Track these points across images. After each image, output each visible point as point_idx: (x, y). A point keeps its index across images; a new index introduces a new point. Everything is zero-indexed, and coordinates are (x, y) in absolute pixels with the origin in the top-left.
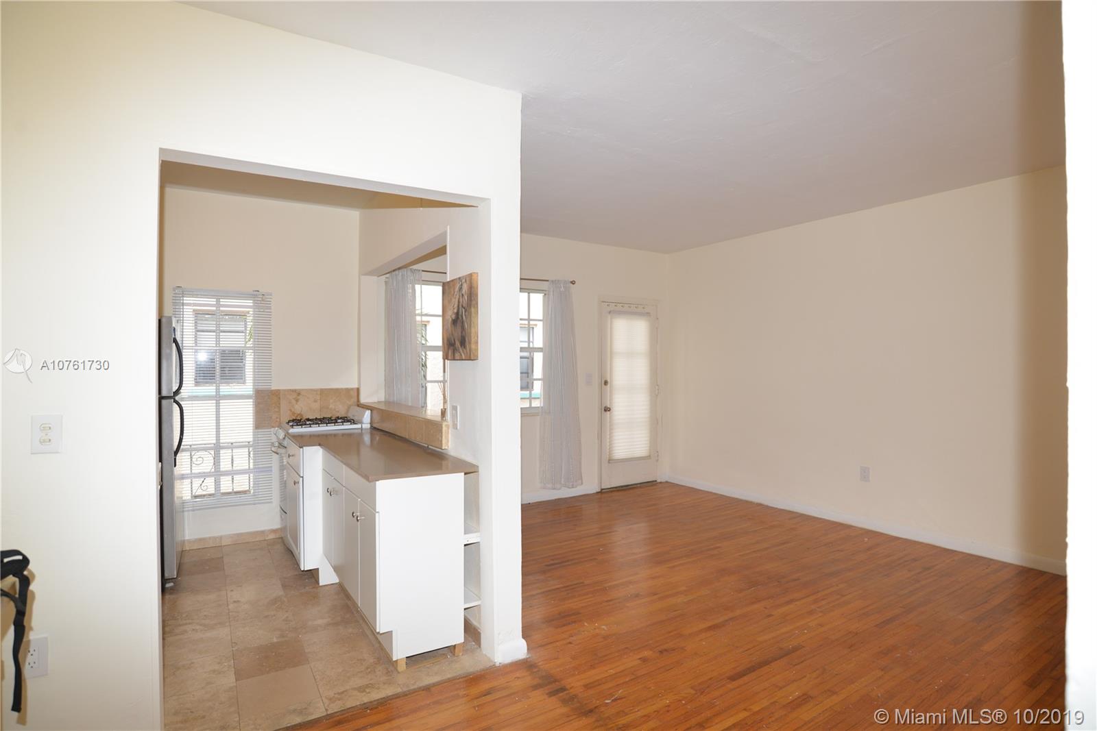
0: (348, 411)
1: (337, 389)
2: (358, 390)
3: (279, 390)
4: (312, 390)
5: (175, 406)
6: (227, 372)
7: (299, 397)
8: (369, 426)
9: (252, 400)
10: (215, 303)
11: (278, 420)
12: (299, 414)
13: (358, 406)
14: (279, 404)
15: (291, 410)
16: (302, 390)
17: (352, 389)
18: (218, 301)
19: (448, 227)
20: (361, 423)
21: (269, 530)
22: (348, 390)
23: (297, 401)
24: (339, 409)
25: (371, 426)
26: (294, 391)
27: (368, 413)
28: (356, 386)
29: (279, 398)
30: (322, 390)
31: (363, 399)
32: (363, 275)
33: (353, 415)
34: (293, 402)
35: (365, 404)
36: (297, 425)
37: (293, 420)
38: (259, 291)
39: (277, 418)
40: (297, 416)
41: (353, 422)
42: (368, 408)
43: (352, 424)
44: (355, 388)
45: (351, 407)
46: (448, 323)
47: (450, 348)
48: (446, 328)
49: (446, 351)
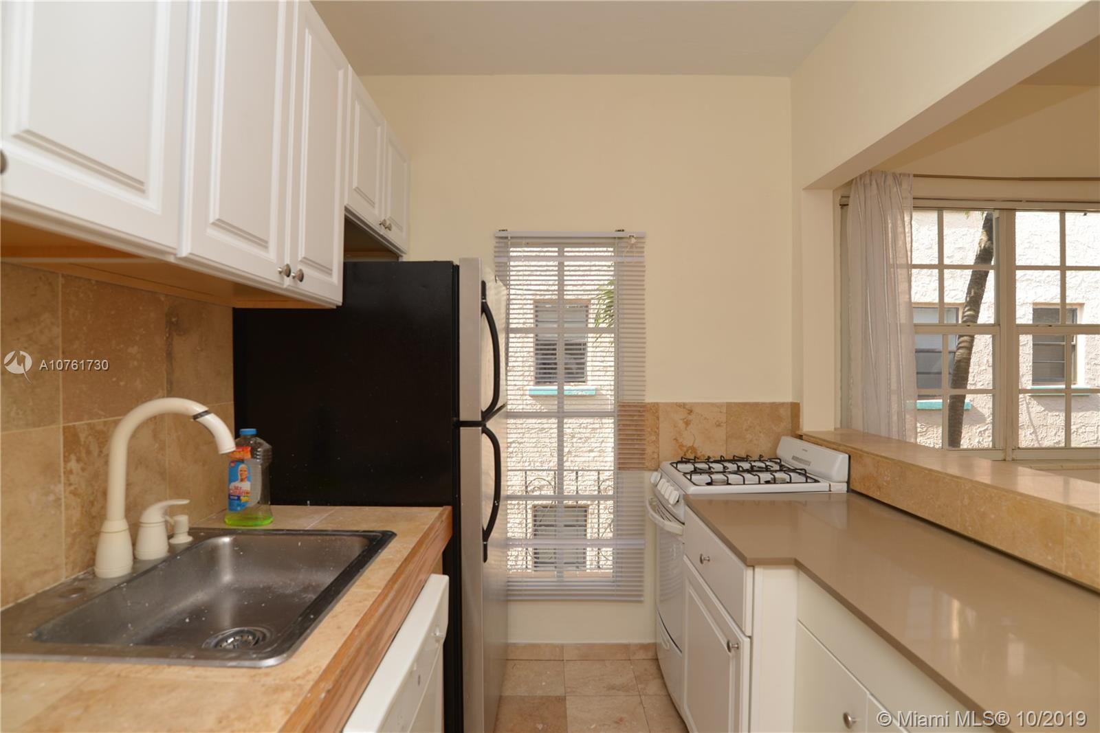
0: (777, 445)
1: (757, 404)
2: (795, 409)
3: (657, 404)
4: (713, 405)
5: (486, 442)
6: (574, 371)
7: (690, 417)
9: (612, 420)
10: (556, 254)
11: (656, 456)
12: (690, 447)
13: (800, 437)
14: (658, 428)
15: (676, 439)
16: (696, 404)
17: (782, 404)
18: (561, 253)
20: (828, 479)
21: (636, 645)
22: (775, 407)
23: (687, 423)
25: (850, 490)
26: (682, 406)
28: (789, 399)
29: (658, 418)
30: (729, 405)
31: (807, 426)
32: (804, 189)
33: (794, 458)
34: (681, 425)
35: (816, 435)
36: (696, 471)
37: (684, 461)
38: (623, 231)
39: (654, 452)
40: (687, 451)
41: (804, 473)
42: (835, 446)
43: (809, 480)
44: (787, 403)
45: (783, 437)
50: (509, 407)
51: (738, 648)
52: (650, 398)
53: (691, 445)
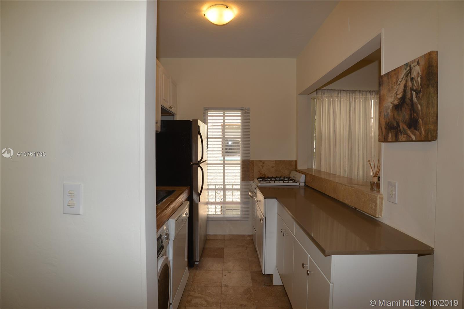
0: (290, 173)
1: (284, 161)
2: (296, 161)
3: (254, 161)
4: (271, 161)
5: (199, 169)
6: (228, 150)
7: (263, 165)
8: (303, 184)
9: (240, 166)
10: (223, 114)
11: (253, 177)
12: (264, 174)
13: (296, 171)
14: (254, 168)
15: (259, 172)
16: (266, 161)
17: (292, 161)
19: (383, 29)
20: (299, 182)
21: (247, 235)
22: (290, 162)
23: (263, 167)
24: (286, 173)
25: (305, 185)
26: (261, 161)
27: (303, 176)
28: (294, 159)
29: (254, 165)
30: (276, 161)
31: (299, 167)
32: (299, 94)
33: (293, 177)
34: (261, 167)
35: (301, 170)
36: (263, 181)
37: (261, 178)
38: (243, 107)
39: (252, 176)
40: (263, 175)
41: (294, 181)
42: (303, 173)
43: (294, 182)
44: (294, 161)
45: (292, 171)
46: (387, 110)
47: (390, 132)
48: (384, 114)
49: (384, 134)
50: (208, 161)
51: (262, 220)
52: (251, 159)
53: (263, 173)
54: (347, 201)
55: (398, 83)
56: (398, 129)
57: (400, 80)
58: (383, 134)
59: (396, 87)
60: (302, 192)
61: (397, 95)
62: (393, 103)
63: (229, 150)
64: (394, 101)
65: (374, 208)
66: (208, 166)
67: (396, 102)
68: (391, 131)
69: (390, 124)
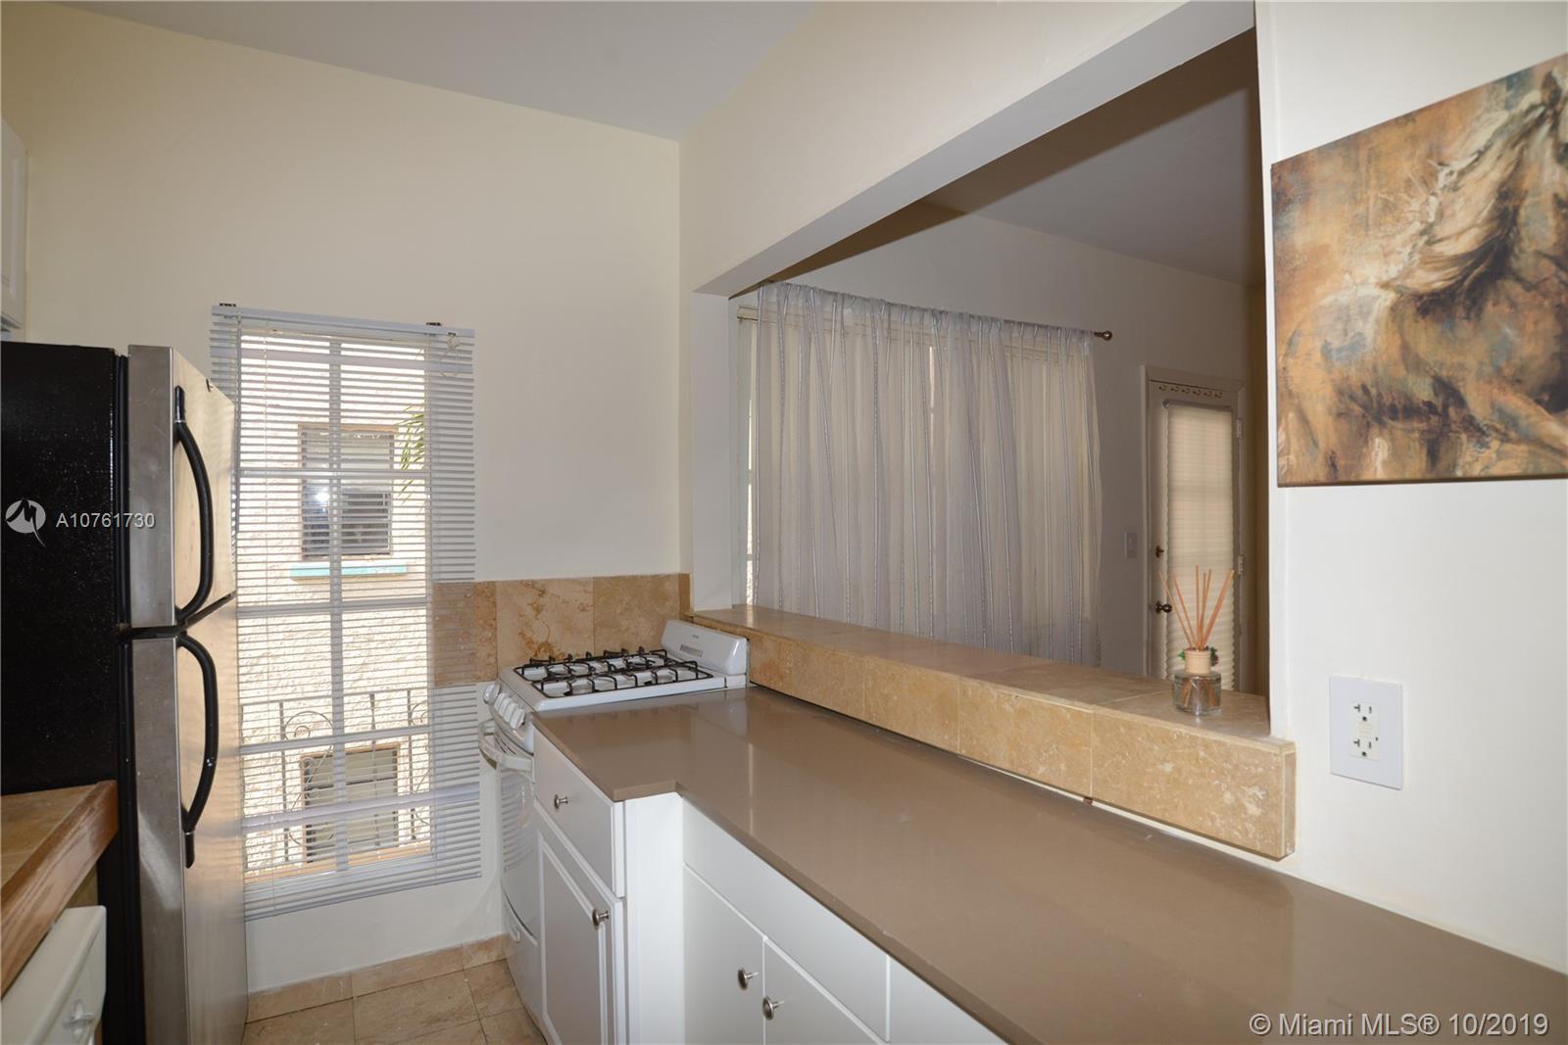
0: (660, 631)
1: (634, 578)
2: (684, 581)
3: (493, 583)
4: (573, 581)
6: (359, 537)
7: (542, 601)
8: (742, 681)
9: (423, 612)
10: (327, 352)
11: (492, 660)
12: (543, 644)
13: (690, 619)
14: (495, 619)
15: (522, 634)
16: (551, 581)
17: (668, 577)
18: (335, 349)
20: (724, 673)
21: (472, 946)
22: (658, 580)
23: (538, 610)
25: (751, 682)
26: (530, 585)
27: (739, 646)
28: (675, 568)
29: (494, 604)
30: (597, 581)
31: (699, 603)
32: (696, 291)
33: (683, 648)
34: (529, 612)
35: (709, 616)
36: (551, 678)
37: (534, 664)
38: (439, 324)
39: (489, 655)
40: (539, 649)
41: (693, 667)
42: (731, 629)
43: (700, 676)
44: (676, 575)
45: (669, 622)
46: (1348, 321)
47: (1375, 430)
48: (1318, 344)
49: (1322, 445)
50: (241, 599)
51: (607, 917)
52: (481, 577)
53: (544, 640)
54: (1042, 769)
55: (1443, 179)
56: (1445, 415)
57: (1458, 165)
58: (1316, 444)
59: (1427, 203)
60: (738, 715)
61: (1429, 243)
62: (1398, 283)
63: (364, 533)
64: (1408, 273)
65: (1253, 810)
66: (241, 623)
67: (1431, 279)
68: (1382, 424)
69: (1379, 395)
